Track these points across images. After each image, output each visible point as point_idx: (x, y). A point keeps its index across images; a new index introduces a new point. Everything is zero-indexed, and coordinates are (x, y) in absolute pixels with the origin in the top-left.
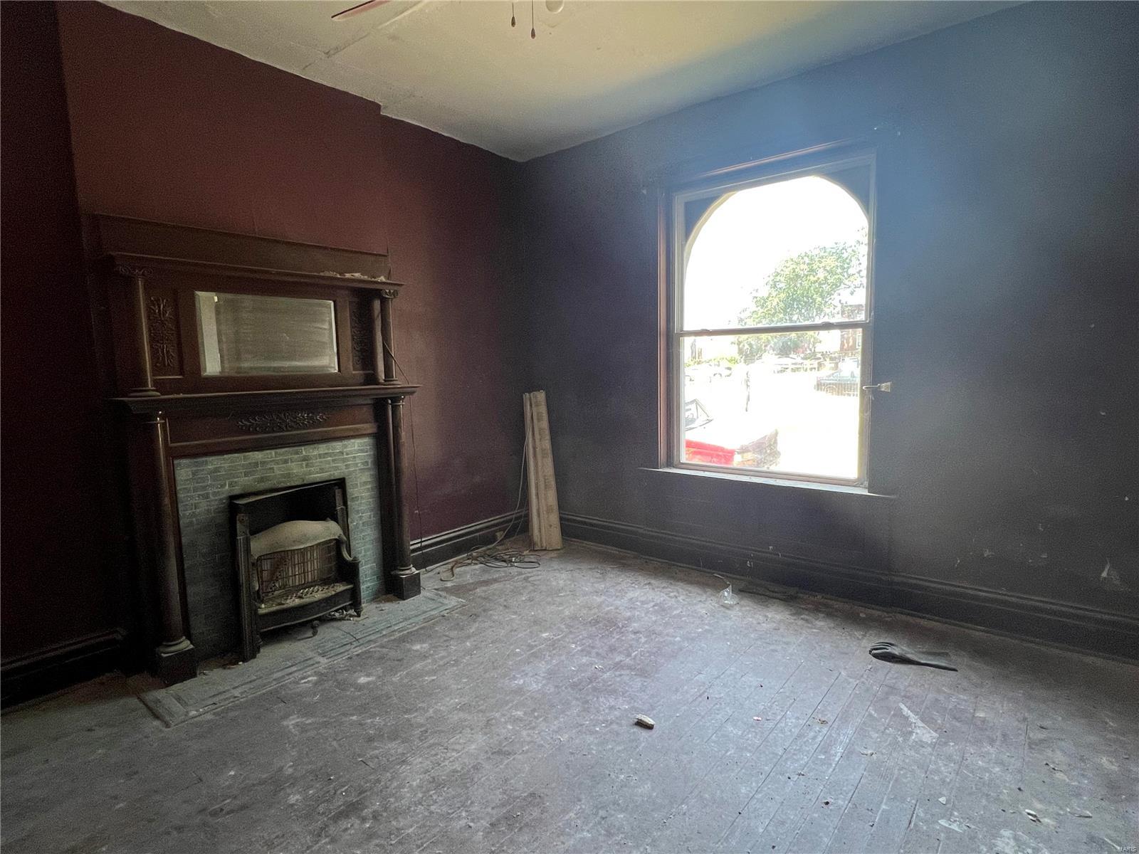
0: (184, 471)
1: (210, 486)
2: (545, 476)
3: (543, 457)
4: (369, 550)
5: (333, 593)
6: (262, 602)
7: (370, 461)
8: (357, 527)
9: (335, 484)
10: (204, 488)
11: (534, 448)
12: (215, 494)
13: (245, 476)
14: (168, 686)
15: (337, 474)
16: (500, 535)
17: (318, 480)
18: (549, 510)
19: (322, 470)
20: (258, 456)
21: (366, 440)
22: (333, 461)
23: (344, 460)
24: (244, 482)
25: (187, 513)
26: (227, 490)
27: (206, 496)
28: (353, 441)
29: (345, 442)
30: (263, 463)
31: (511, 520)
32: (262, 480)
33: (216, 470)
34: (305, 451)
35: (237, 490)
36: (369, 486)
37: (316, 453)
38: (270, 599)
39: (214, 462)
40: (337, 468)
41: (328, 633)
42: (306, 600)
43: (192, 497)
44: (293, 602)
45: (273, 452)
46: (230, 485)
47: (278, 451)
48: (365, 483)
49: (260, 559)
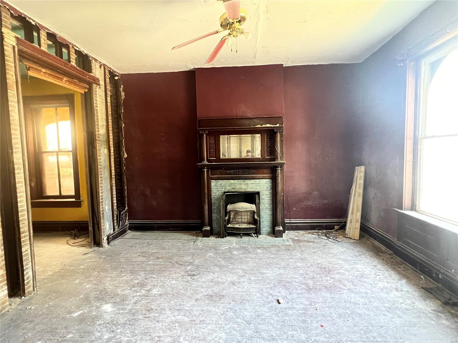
0: (213, 183)
1: (220, 188)
2: (358, 205)
3: (359, 197)
4: (267, 217)
5: (249, 227)
6: (230, 224)
7: (269, 187)
8: (263, 208)
9: (256, 193)
10: (218, 188)
11: (355, 191)
12: (221, 190)
13: (229, 187)
14: (203, 237)
15: (257, 190)
16: (336, 227)
17: (250, 191)
18: (357, 221)
19: (252, 188)
20: (232, 181)
21: (268, 180)
22: (256, 186)
23: (260, 186)
24: (228, 189)
25: (213, 194)
26: (223, 190)
27: (218, 191)
28: (263, 180)
29: (261, 180)
30: (234, 184)
31: (342, 222)
32: (233, 188)
33: (221, 184)
34: (247, 181)
35: (226, 191)
36: (269, 196)
37: (250, 182)
38: (233, 224)
39: (221, 182)
40: (257, 188)
41: (246, 239)
42: (240, 227)
43: (215, 191)
44: (237, 226)
45: (237, 181)
46: (225, 188)
47: (238, 180)
48: (267, 195)
49: (230, 211)
